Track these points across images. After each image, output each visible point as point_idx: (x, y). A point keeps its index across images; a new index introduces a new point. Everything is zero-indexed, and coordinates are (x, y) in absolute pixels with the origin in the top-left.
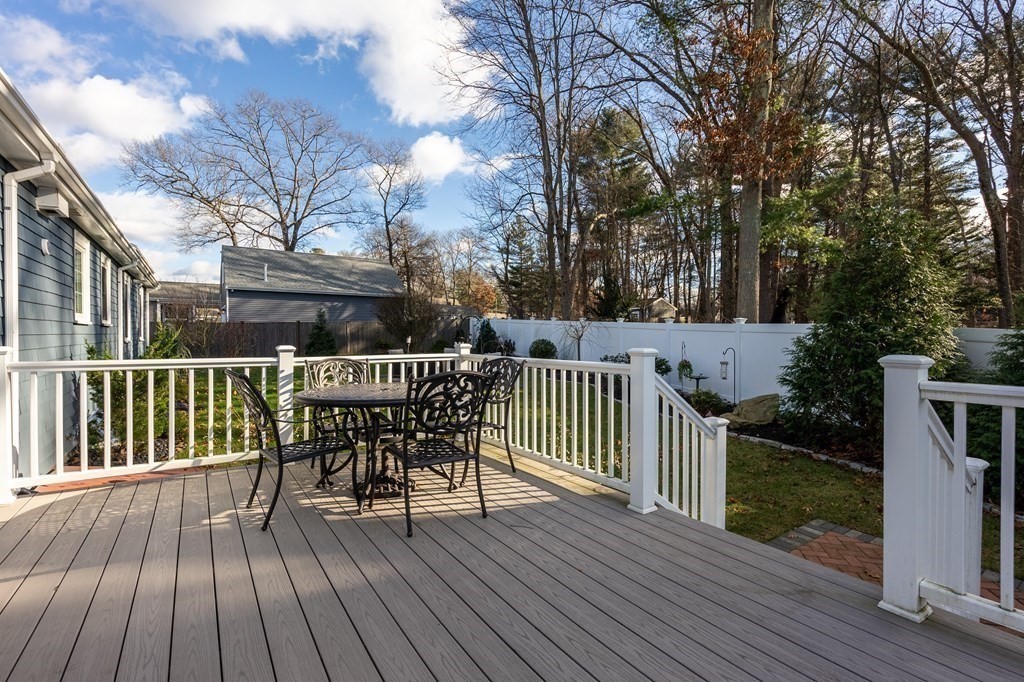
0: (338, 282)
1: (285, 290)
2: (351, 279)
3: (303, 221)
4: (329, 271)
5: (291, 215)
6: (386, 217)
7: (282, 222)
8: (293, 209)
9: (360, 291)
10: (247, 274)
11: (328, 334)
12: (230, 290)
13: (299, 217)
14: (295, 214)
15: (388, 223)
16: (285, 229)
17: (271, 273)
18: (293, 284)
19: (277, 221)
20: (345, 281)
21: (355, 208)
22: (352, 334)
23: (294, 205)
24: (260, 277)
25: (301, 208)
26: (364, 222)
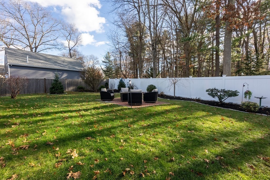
0: (60, 65)
1: (37, 66)
2: (65, 64)
3: (39, 46)
4: (55, 60)
5: (34, 44)
6: (69, 48)
7: (30, 46)
8: (34, 42)
9: (69, 68)
10: (18, 59)
11: (60, 83)
12: (10, 65)
13: (37, 45)
14: (35, 44)
15: (70, 50)
16: (31, 49)
17: (30, 59)
18: (40, 64)
19: (28, 46)
20: (62, 64)
21: (59, 44)
22: (67, 84)
23: (35, 41)
24: (25, 61)
25: (38, 42)
26: (62, 48)
